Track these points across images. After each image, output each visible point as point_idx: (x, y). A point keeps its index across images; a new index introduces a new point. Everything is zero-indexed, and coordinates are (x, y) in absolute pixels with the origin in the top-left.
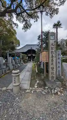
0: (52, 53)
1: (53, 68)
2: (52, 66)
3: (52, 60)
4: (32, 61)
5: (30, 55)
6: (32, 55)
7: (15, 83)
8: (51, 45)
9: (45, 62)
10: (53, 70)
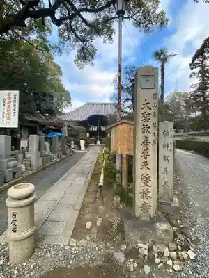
0: (143, 132)
1: (146, 179)
2: (144, 171)
3: (146, 154)
4: (98, 142)
5: (94, 129)
6: (100, 129)
7: (14, 231)
8: (143, 106)
9: (127, 153)
10: (146, 184)
